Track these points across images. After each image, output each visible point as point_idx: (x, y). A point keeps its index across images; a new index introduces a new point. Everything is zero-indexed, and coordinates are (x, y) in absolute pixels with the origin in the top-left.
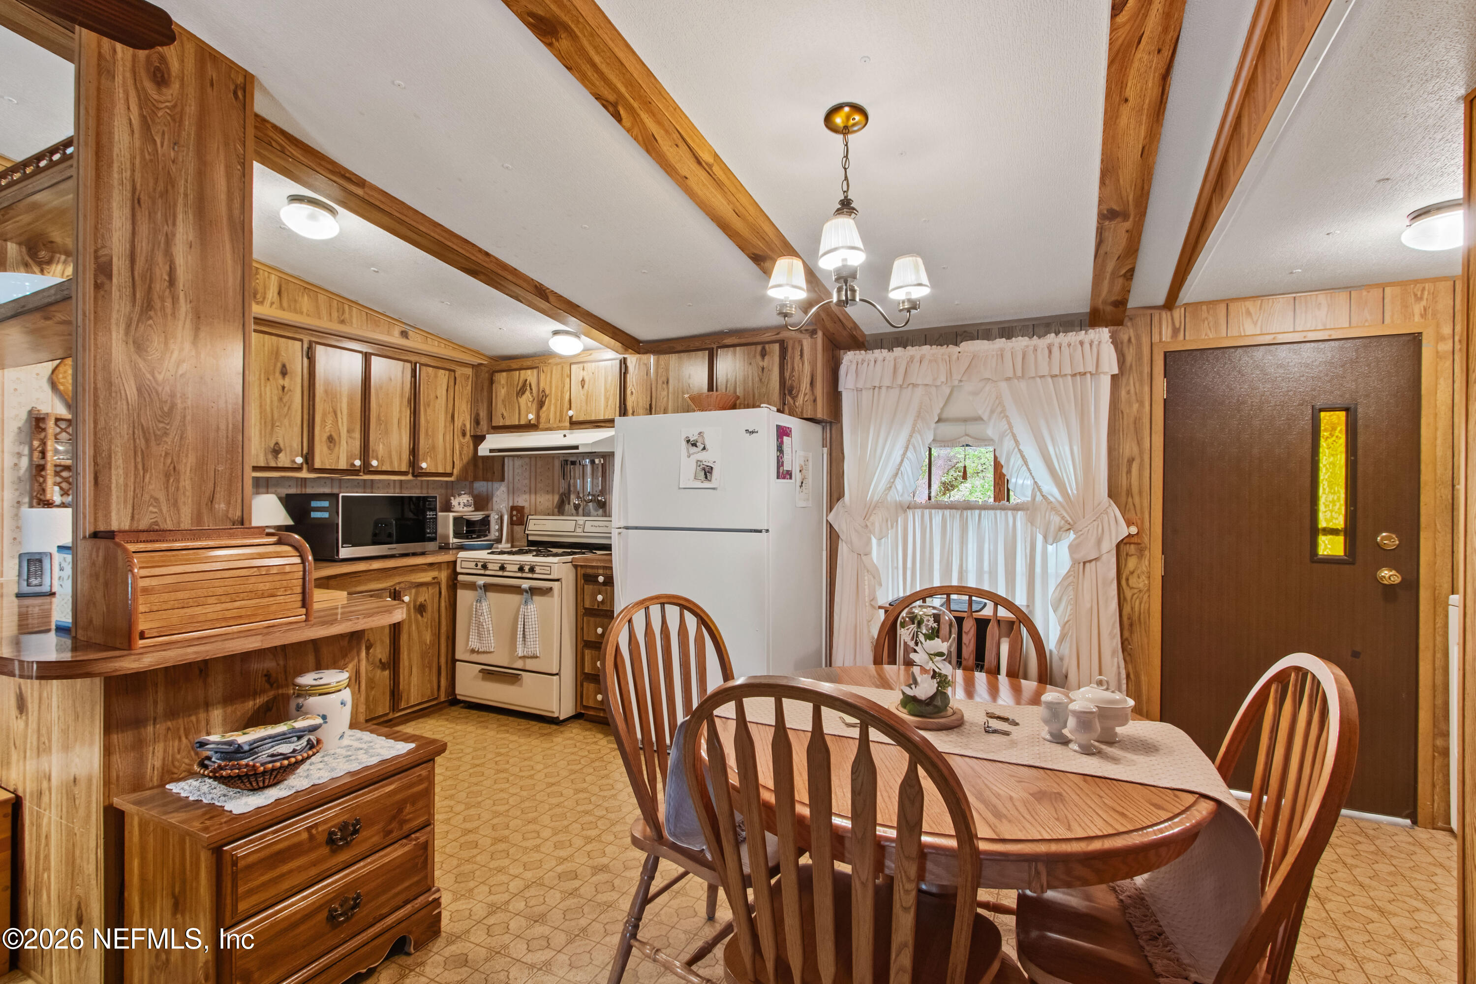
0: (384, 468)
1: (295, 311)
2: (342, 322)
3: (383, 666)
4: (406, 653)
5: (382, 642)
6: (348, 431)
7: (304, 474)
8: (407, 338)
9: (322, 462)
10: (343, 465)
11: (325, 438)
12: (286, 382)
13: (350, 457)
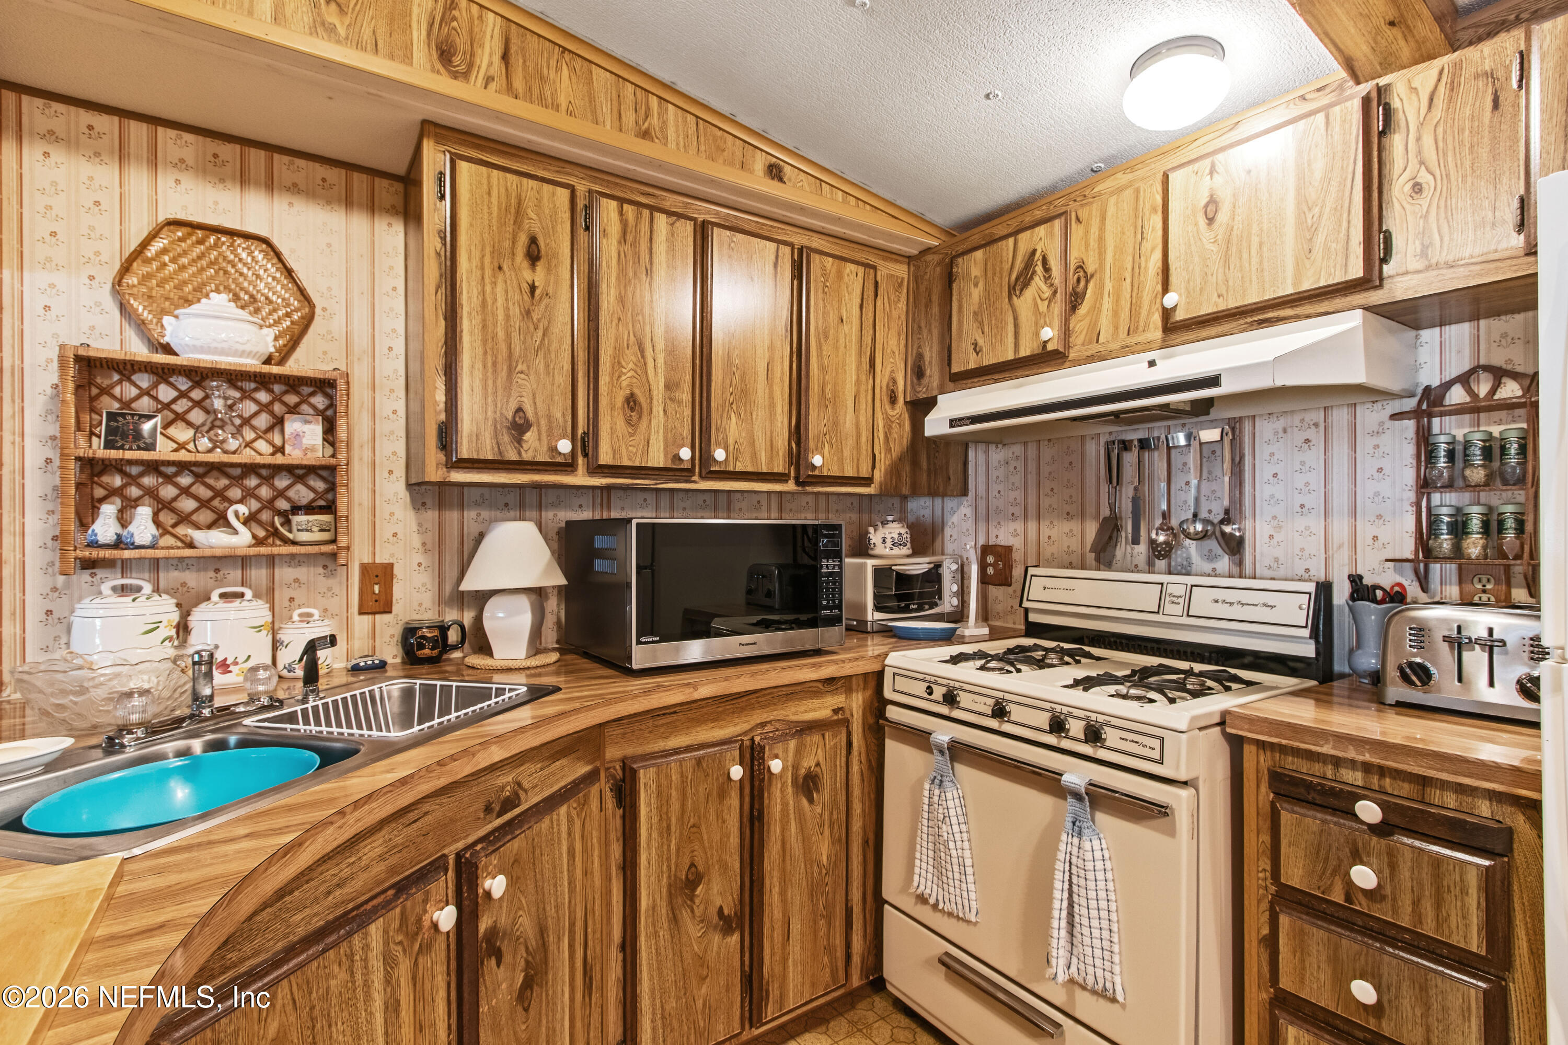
0: (740, 467)
1: (542, 101)
2: (646, 135)
3: (726, 924)
4: (776, 890)
5: (724, 867)
6: (668, 387)
7: (580, 478)
8: (781, 180)
9: (615, 452)
10: (657, 459)
11: (619, 400)
12: (539, 276)
13: (672, 443)
